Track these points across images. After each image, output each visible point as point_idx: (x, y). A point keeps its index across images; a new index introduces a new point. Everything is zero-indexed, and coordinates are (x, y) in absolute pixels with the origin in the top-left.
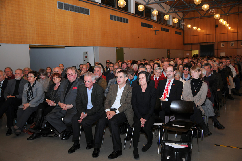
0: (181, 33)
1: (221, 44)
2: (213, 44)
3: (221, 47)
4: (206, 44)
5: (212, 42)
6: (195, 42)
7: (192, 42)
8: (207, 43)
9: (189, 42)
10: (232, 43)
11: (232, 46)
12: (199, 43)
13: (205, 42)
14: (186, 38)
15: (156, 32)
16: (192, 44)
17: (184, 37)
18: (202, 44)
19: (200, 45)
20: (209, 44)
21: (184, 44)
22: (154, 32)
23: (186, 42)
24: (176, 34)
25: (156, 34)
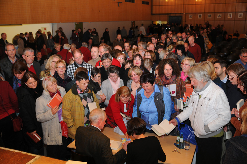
0: (149, 2)
1: (189, 15)
2: (181, 15)
3: (189, 18)
4: (174, 15)
5: (180, 13)
6: (163, 12)
7: (160, 13)
8: (175, 13)
9: (157, 13)
10: (200, 15)
11: (200, 18)
12: (168, 14)
13: (173, 13)
14: (154, 7)
15: (119, 4)
16: (160, 14)
17: (152, 6)
18: (170, 15)
19: (168, 16)
20: (177, 15)
21: (152, 14)
22: (117, 4)
23: (154, 12)
24: (142, 3)
25: (118, 6)
